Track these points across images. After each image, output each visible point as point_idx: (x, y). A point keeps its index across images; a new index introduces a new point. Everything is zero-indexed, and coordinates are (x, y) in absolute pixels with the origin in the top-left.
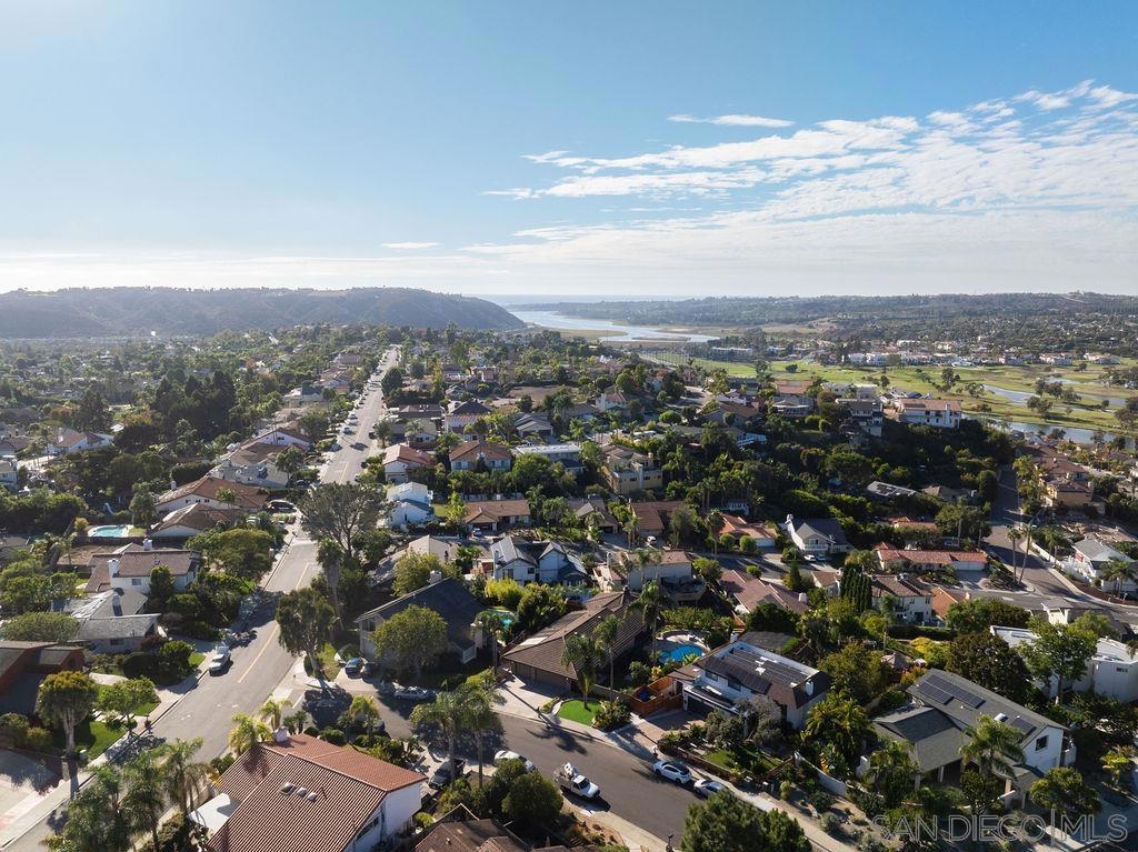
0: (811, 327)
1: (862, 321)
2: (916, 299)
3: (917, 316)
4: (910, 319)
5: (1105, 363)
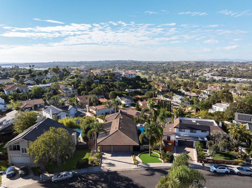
0: (80, 67)
1: (91, 66)
2: (100, 61)
3: (102, 65)
4: (100, 65)
5: (140, 71)
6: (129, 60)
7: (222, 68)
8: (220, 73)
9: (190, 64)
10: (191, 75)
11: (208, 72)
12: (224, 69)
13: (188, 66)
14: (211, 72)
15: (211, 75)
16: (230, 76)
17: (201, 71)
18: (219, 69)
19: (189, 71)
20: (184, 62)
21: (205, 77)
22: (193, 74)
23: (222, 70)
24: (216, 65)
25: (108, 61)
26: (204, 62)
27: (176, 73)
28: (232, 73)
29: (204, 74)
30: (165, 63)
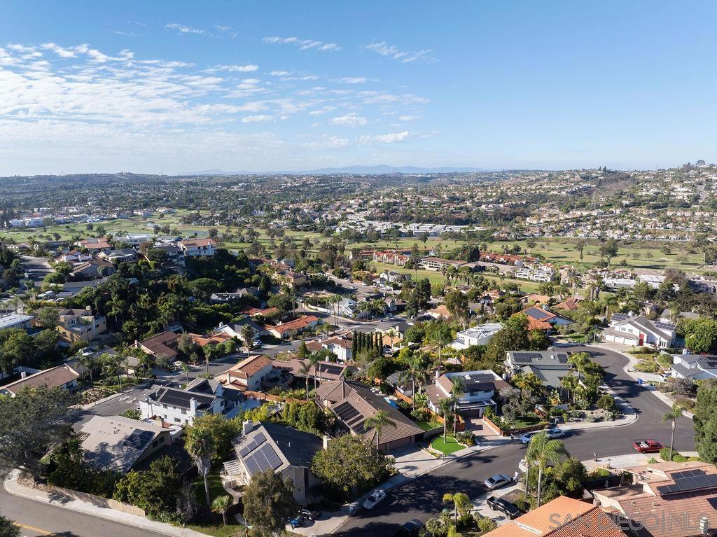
4: (24, 193)
5: (170, 212)
6: (122, 174)
7: (387, 200)
8: (384, 212)
9: (304, 184)
10: (318, 221)
11: (358, 211)
12: (392, 200)
13: (299, 191)
14: (364, 210)
15: (367, 218)
16: (408, 219)
17: (339, 208)
18: (380, 201)
19: (311, 209)
20: (286, 178)
21: (354, 224)
22: (323, 216)
23: (388, 203)
24: (368, 187)
25: (46, 177)
26: (338, 179)
27: (280, 215)
28: (412, 211)
29: (349, 217)
30: (236, 184)
